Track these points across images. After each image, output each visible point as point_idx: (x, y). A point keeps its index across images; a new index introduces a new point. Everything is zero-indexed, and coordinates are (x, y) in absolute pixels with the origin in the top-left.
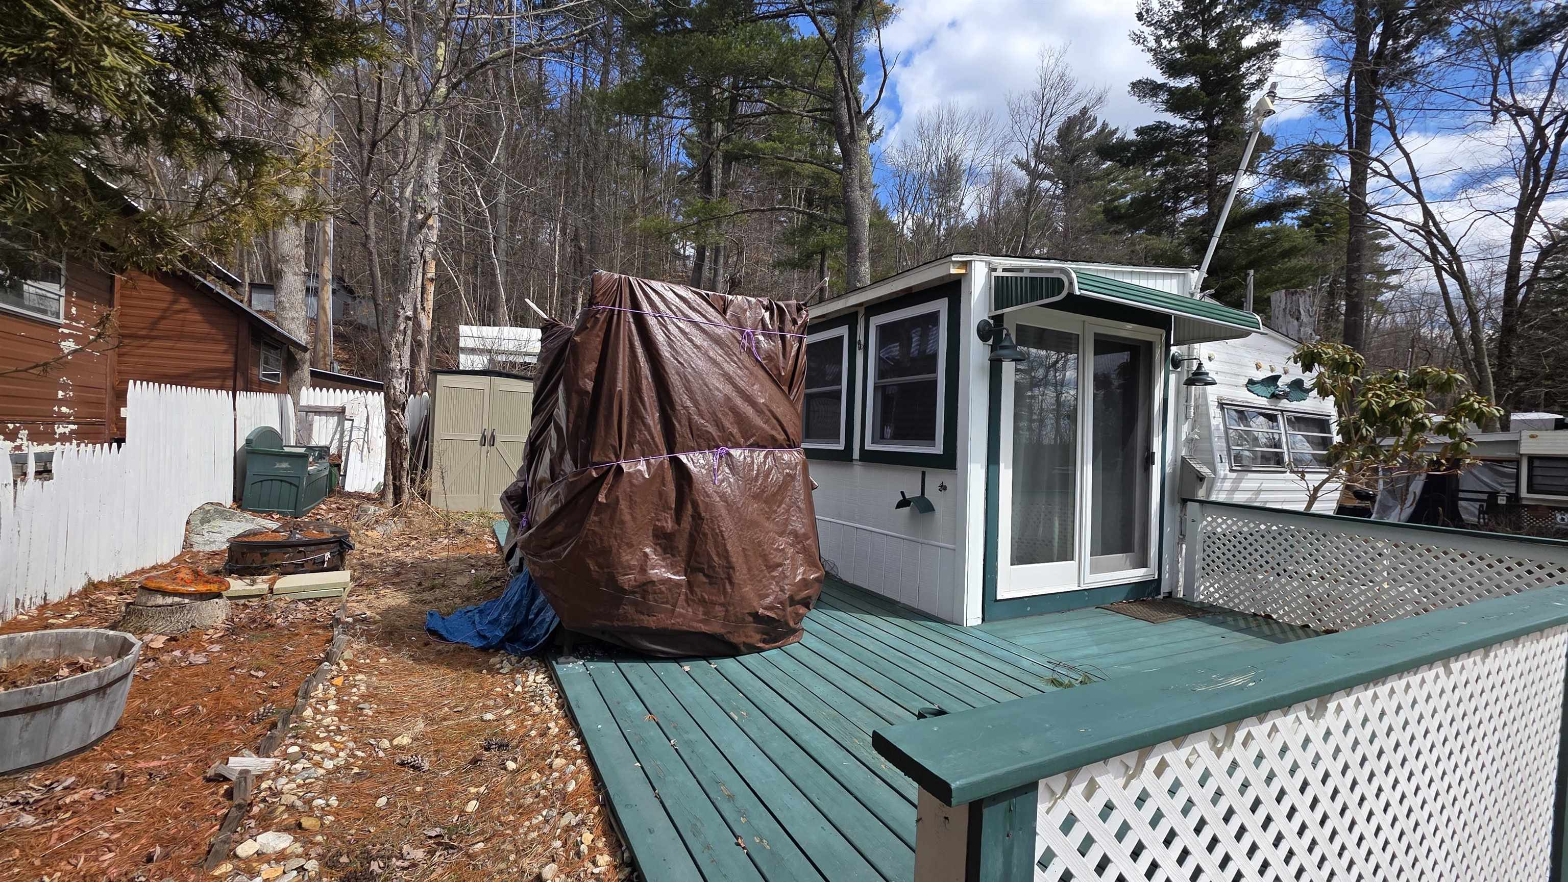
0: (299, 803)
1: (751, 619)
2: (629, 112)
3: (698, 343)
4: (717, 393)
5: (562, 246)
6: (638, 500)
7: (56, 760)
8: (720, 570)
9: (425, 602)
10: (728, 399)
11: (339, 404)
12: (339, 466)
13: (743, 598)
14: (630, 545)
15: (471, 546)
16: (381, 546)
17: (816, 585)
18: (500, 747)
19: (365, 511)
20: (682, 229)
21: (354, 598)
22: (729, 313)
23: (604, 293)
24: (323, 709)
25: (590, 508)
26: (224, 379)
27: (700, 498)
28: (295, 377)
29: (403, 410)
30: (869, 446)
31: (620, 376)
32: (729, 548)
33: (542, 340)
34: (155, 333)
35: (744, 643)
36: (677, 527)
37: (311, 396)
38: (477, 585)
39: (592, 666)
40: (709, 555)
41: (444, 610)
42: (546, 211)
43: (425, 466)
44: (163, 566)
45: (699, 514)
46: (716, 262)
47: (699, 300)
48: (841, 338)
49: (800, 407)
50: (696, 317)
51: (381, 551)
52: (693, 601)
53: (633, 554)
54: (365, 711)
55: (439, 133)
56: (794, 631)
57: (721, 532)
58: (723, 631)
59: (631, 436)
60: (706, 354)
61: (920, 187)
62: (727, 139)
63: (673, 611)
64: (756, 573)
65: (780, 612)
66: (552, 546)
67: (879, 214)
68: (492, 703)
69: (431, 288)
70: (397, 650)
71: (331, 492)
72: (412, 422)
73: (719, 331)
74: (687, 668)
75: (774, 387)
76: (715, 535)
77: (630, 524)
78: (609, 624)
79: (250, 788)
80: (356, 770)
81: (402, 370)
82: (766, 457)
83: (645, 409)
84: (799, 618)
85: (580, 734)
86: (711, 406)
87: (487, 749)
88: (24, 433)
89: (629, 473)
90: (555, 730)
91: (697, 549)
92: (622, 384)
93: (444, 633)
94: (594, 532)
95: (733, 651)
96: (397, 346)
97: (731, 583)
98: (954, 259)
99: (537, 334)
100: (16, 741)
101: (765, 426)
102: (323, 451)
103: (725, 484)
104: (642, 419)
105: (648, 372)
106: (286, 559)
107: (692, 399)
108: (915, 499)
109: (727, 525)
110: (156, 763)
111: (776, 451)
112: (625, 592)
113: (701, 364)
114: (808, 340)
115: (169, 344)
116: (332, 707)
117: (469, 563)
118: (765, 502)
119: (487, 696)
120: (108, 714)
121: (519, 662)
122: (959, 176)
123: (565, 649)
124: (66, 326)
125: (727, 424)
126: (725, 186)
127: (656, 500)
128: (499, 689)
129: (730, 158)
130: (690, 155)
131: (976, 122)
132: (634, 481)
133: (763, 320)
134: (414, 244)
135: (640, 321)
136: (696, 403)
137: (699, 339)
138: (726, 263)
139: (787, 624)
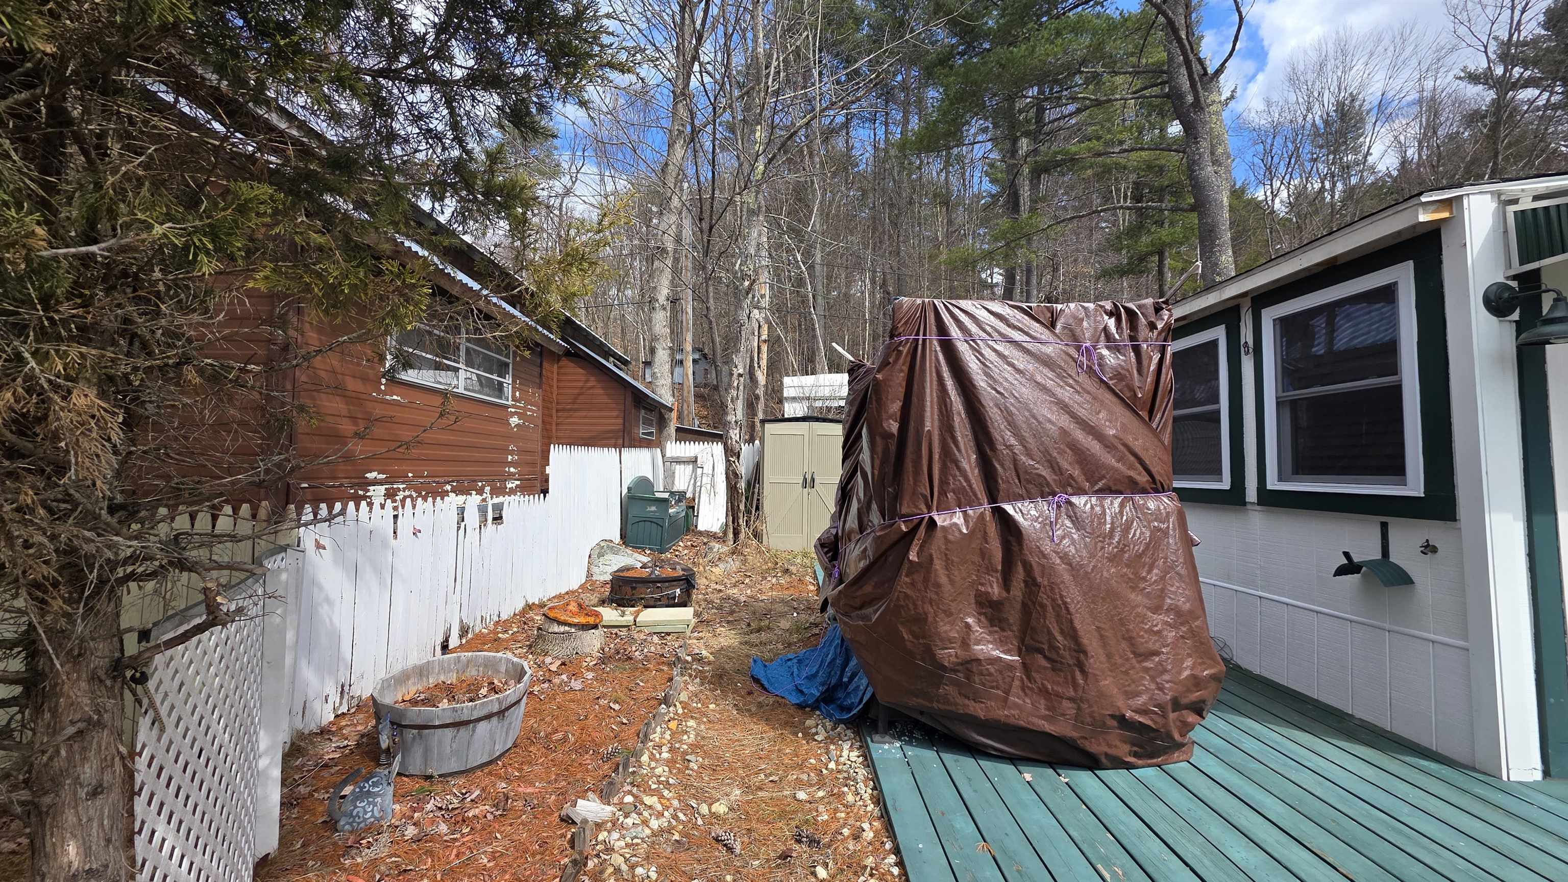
0: (624, 868)
1: (1115, 723)
2: (929, 149)
3: (1021, 367)
4: (1049, 426)
5: (872, 294)
6: (955, 559)
7: (473, 770)
8: (1066, 654)
9: (753, 645)
10: (1064, 432)
11: (693, 455)
12: (693, 508)
13: (1101, 695)
14: (949, 614)
15: (794, 587)
16: (721, 583)
17: (1213, 685)
18: (811, 842)
19: (711, 549)
20: (989, 256)
21: (696, 634)
22: (1059, 326)
23: (906, 323)
24: (658, 756)
25: (899, 568)
26: (617, 438)
27: (1034, 560)
28: (665, 433)
29: (738, 458)
30: (1273, 483)
31: (928, 414)
32: (1077, 624)
33: (850, 383)
34: (576, 406)
35: (1106, 754)
36: (1005, 594)
37: (675, 449)
38: (798, 630)
39: (911, 751)
40: (1049, 633)
41: (767, 655)
42: (858, 265)
43: (757, 508)
44: (573, 592)
45: (1034, 579)
46: (1028, 283)
47: (1020, 315)
48: (1214, 344)
49: (1167, 438)
50: (1017, 336)
51: (722, 588)
52: (1031, 689)
53: (952, 624)
54: (692, 765)
55: (759, 207)
56: (1179, 746)
57: (1065, 603)
58: (1075, 735)
59: (944, 482)
60: (1032, 379)
61: (1297, 149)
62: (1035, 152)
63: (1006, 700)
64: (1119, 661)
65: (1159, 720)
66: (861, 607)
67: (1237, 194)
68: (804, 777)
69: (765, 348)
70: (725, 697)
71: (688, 530)
72: (747, 469)
73: (1049, 350)
74: (1028, 777)
75: (1128, 413)
76: (1056, 607)
77: (947, 587)
78: (927, 704)
79: (588, 837)
80: (677, 837)
81: (736, 422)
82: (1122, 505)
83: (959, 450)
84: (1187, 728)
85: (897, 851)
86: (1042, 443)
87: (799, 841)
88: (487, 489)
89: (943, 527)
90: (869, 835)
91: (1033, 623)
92: (931, 422)
93: (765, 683)
94: (907, 596)
95: (1092, 763)
96: (732, 401)
97: (1083, 672)
98: (1424, 199)
99: (845, 377)
100: (448, 750)
101: (1119, 465)
102: (682, 494)
103: (1066, 542)
104: (956, 463)
105: (961, 407)
106: (648, 593)
107: (1017, 434)
108: (1370, 564)
109: (1073, 595)
110: (530, 790)
111: (1137, 497)
112: (944, 668)
113: (1026, 392)
114: (1173, 347)
115: (584, 414)
116: (665, 755)
117: (791, 605)
118: (1128, 566)
119: (800, 767)
120: (507, 733)
121: (834, 728)
122: (1362, 120)
123: (880, 724)
124: (513, 406)
125: (1065, 465)
126: (1034, 201)
127: (977, 559)
128: (813, 761)
129: (1038, 172)
130: (993, 181)
131: (1386, 42)
132: (950, 537)
133: (1106, 329)
134: (742, 308)
135: (948, 348)
136: (1022, 440)
137: (1021, 360)
138: (1039, 283)
139: (1169, 736)
